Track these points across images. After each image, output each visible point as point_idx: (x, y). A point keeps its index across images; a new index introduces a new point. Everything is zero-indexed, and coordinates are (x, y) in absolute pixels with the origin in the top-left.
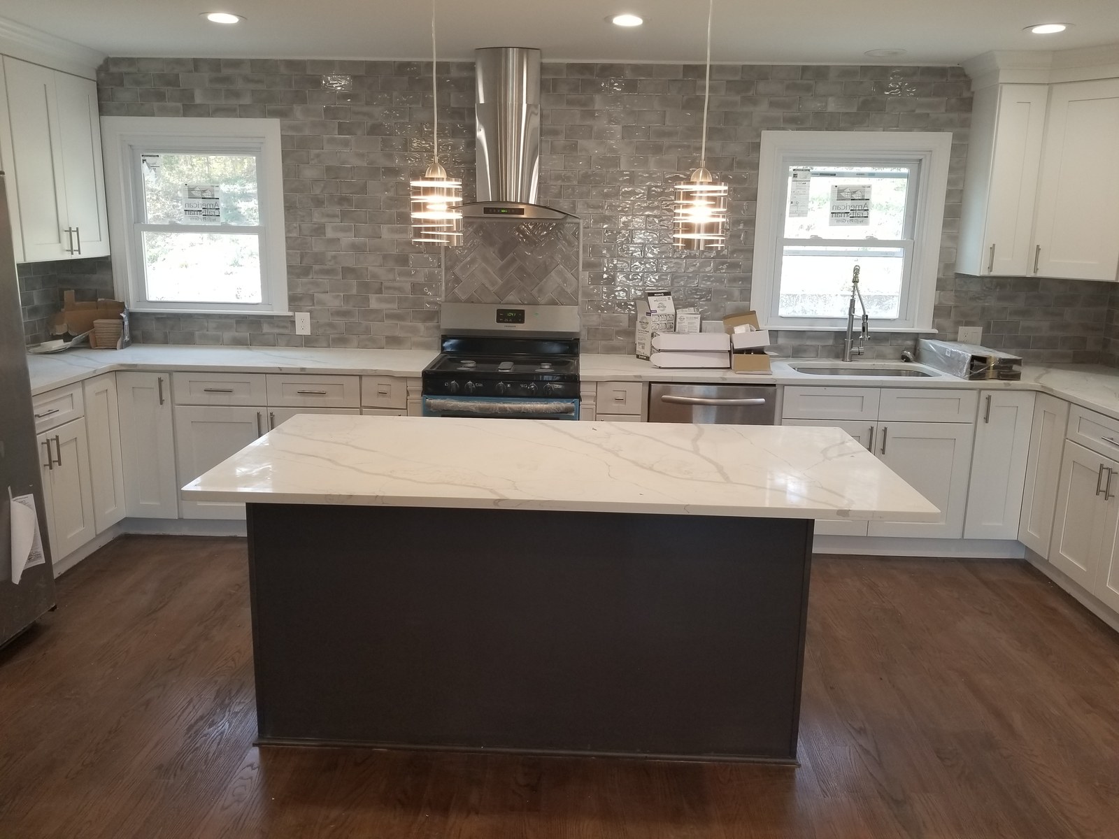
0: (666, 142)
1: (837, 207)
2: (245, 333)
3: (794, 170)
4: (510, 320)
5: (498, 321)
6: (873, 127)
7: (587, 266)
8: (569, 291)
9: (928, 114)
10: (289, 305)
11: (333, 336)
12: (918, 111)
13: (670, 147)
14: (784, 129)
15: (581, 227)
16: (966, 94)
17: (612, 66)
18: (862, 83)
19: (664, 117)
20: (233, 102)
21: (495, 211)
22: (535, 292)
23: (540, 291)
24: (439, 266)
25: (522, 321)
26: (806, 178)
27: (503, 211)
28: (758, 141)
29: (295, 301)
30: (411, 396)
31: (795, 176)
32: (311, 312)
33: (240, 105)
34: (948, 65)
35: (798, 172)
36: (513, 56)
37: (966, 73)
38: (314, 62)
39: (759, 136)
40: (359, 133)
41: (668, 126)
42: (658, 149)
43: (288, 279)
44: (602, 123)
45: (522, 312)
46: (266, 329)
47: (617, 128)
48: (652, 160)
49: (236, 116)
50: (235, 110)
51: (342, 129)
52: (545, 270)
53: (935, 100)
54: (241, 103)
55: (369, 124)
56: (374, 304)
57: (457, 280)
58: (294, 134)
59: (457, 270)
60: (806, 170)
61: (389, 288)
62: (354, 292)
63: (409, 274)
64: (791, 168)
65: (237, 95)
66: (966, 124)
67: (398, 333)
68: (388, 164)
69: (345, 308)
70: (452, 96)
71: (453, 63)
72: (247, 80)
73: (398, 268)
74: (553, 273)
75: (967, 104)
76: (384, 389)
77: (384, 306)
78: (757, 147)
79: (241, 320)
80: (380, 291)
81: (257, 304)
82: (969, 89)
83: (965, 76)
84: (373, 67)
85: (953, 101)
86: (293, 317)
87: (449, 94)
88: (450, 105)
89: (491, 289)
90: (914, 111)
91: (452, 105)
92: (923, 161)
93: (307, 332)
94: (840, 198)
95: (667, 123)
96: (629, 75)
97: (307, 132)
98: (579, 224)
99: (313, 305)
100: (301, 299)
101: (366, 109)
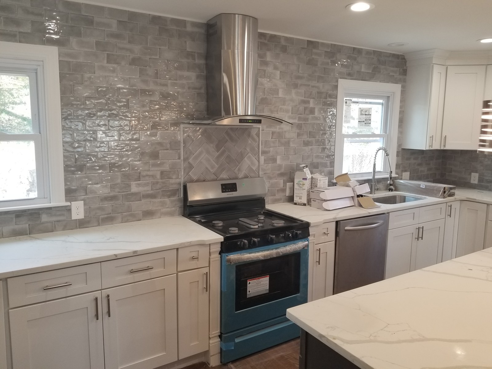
0: (299, 82)
1: (360, 119)
2: (24, 225)
3: (346, 100)
4: (229, 190)
5: (223, 192)
6: (376, 80)
7: (264, 153)
8: (254, 169)
9: (394, 76)
10: (66, 197)
11: (102, 216)
12: (391, 74)
13: (301, 85)
14: (346, 79)
15: (261, 129)
16: (405, 68)
17: (275, 36)
18: (373, 58)
19: (299, 68)
20: (13, 29)
21: (245, 121)
22: (236, 171)
23: (239, 170)
24: (179, 158)
25: (236, 190)
26: (349, 104)
27: (250, 121)
28: (337, 84)
29: (70, 194)
30: (212, 256)
31: (346, 102)
32: (83, 200)
33: (20, 32)
34: (400, 54)
35: (347, 101)
36: (238, 20)
37: (406, 58)
38: (87, 5)
39: (337, 81)
40: (123, 63)
41: (300, 73)
42: (296, 86)
43: (65, 175)
44: (270, 69)
45: (235, 184)
46: (45, 218)
47: (278, 73)
48: (293, 91)
49: (16, 41)
50: (15, 36)
51: (110, 59)
52: (241, 156)
53: (395, 69)
54: (22, 30)
55: (131, 57)
56: (134, 188)
57: (191, 167)
58: (71, 60)
59: (190, 160)
60: (350, 100)
61: (144, 176)
62: (119, 181)
63: (158, 165)
64: (345, 99)
65: (17, 23)
66: (404, 81)
67: (151, 208)
68: (144, 87)
69: (112, 194)
70: (187, 43)
71: (188, 21)
72: (27, 11)
73: (151, 162)
74: (246, 159)
75: (404, 72)
76: (194, 254)
77: (141, 189)
78: (336, 87)
79: (19, 214)
80: (139, 179)
81: (34, 199)
82: (406, 65)
83: (405, 59)
84: (133, 16)
85: (401, 70)
86: (70, 206)
87: (186, 42)
88: (186, 50)
89: (212, 171)
90: (389, 74)
91: (188, 50)
92: (391, 97)
93: (81, 216)
94: (362, 114)
95: (300, 71)
96: (283, 42)
97: (81, 60)
98: (259, 128)
99: (86, 194)
100: (75, 191)
101: (128, 46)
